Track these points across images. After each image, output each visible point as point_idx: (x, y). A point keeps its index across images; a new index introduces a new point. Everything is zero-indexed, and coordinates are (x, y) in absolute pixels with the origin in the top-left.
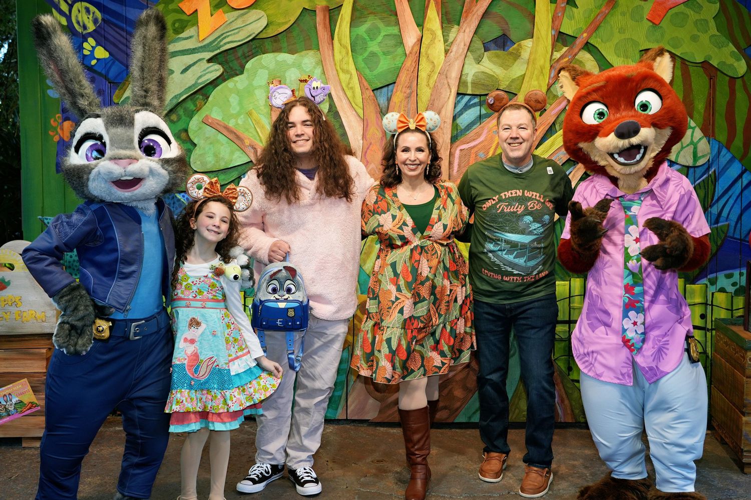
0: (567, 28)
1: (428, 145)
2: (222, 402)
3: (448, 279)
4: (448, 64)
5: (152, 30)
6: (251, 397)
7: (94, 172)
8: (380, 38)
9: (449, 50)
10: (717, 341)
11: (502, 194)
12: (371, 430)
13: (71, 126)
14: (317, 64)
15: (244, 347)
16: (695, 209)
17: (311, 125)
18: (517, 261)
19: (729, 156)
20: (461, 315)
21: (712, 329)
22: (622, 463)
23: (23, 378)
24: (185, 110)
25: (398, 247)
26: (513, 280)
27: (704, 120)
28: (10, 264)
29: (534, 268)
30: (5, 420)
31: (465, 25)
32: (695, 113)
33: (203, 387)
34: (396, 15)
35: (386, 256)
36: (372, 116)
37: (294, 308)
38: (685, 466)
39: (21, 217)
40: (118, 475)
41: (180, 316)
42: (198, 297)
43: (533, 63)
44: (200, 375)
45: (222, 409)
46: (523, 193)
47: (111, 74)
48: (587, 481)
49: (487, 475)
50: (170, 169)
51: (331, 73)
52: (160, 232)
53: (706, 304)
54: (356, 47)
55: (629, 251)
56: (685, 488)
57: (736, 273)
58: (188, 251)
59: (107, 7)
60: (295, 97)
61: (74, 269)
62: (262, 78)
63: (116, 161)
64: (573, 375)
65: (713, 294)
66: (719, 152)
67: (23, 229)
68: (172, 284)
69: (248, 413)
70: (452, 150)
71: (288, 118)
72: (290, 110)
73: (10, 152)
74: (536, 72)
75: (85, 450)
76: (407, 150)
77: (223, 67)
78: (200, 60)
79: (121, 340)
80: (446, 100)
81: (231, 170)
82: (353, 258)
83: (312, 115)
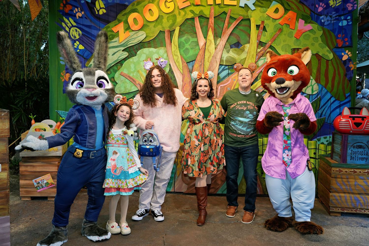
0: (263, 40)
1: (209, 84)
2: (125, 184)
3: (216, 136)
4: (216, 53)
5: (103, 38)
6: (136, 182)
7: (79, 93)
8: (190, 43)
9: (216, 48)
10: (320, 163)
11: (238, 102)
12: (184, 196)
13: (69, 75)
14: (165, 52)
15: (134, 163)
16: (311, 111)
17: (160, 76)
18: (243, 129)
19: (326, 91)
20: (220, 151)
21: (318, 159)
22: (282, 210)
23: (49, 173)
24: (113, 69)
25: (197, 124)
26: (241, 136)
27: (316, 76)
28: (44, 129)
29: (250, 132)
30: (41, 190)
31: (223, 38)
32: (312, 74)
33: (118, 178)
34: (196, 34)
35: (192, 127)
36: (186, 73)
37: (153, 148)
38: (307, 211)
39: (49, 111)
40: (85, 212)
41: (109, 150)
42: (117, 143)
43: (250, 53)
44: (117, 173)
45: (125, 187)
46: (246, 102)
47: (85, 55)
48: (268, 218)
49: (229, 214)
50: (108, 93)
51: (170, 56)
52: (103, 117)
53: (316, 149)
54: (180, 46)
55: (285, 127)
56: (306, 220)
57: (328, 137)
58: (113, 124)
59: (84, 29)
60: (154, 66)
62: (143, 57)
63: (88, 89)
64: (263, 176)
65: (319, 145)
66: (322, 89)
67: (50, 115)
68: (107, 137)
69: (135, 189)
70: (217, 87)
71: (151, 74)
72: (152, 71)
73: (45, 86)
74: (250, 57)
75: (72, 202)
76: (201, 86)
77: (128, 53)
78: (119, 50)
79: (86, 158)
80: (215, 67)
81: (131, 93)
82: (178, 128)
83: (161, 72)
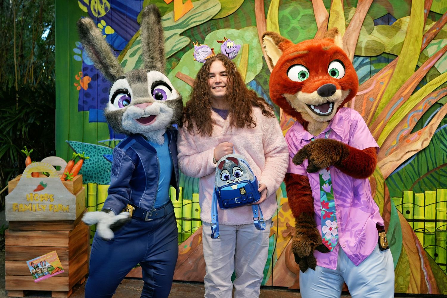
0: (436, 8)
4: (348, 35)
5: (152, 17)
7: (125, 114)
8: (299, 17)
9: (348, 25)
13: (89, 79)
14: (255, 36)
17: (226, 75)
23: (54, 250)
28: (47, 173)
30: (41, 278)
31: (361, 7)
34: (311, 1)
39: (55, 141)
43: (410, 34)
47: (116, 45)
54: (282, 24)
55: (323, 177)
61: (88, 177)
63: (138, 105)
64: (438, 259)
67: (56, 149)
71: (209, 69)
72: (211, 64)
73: (49, 98)
74: (412, 40)
77: (190, 39)
78: (175, 34)
83: (226, 67)
